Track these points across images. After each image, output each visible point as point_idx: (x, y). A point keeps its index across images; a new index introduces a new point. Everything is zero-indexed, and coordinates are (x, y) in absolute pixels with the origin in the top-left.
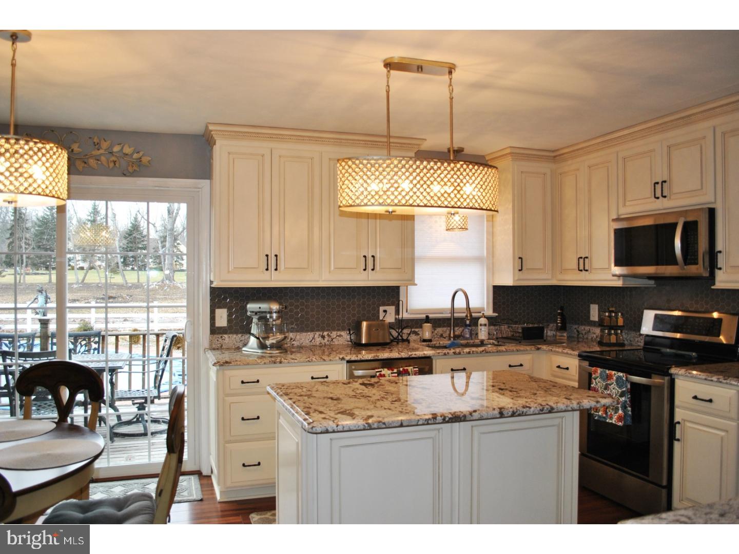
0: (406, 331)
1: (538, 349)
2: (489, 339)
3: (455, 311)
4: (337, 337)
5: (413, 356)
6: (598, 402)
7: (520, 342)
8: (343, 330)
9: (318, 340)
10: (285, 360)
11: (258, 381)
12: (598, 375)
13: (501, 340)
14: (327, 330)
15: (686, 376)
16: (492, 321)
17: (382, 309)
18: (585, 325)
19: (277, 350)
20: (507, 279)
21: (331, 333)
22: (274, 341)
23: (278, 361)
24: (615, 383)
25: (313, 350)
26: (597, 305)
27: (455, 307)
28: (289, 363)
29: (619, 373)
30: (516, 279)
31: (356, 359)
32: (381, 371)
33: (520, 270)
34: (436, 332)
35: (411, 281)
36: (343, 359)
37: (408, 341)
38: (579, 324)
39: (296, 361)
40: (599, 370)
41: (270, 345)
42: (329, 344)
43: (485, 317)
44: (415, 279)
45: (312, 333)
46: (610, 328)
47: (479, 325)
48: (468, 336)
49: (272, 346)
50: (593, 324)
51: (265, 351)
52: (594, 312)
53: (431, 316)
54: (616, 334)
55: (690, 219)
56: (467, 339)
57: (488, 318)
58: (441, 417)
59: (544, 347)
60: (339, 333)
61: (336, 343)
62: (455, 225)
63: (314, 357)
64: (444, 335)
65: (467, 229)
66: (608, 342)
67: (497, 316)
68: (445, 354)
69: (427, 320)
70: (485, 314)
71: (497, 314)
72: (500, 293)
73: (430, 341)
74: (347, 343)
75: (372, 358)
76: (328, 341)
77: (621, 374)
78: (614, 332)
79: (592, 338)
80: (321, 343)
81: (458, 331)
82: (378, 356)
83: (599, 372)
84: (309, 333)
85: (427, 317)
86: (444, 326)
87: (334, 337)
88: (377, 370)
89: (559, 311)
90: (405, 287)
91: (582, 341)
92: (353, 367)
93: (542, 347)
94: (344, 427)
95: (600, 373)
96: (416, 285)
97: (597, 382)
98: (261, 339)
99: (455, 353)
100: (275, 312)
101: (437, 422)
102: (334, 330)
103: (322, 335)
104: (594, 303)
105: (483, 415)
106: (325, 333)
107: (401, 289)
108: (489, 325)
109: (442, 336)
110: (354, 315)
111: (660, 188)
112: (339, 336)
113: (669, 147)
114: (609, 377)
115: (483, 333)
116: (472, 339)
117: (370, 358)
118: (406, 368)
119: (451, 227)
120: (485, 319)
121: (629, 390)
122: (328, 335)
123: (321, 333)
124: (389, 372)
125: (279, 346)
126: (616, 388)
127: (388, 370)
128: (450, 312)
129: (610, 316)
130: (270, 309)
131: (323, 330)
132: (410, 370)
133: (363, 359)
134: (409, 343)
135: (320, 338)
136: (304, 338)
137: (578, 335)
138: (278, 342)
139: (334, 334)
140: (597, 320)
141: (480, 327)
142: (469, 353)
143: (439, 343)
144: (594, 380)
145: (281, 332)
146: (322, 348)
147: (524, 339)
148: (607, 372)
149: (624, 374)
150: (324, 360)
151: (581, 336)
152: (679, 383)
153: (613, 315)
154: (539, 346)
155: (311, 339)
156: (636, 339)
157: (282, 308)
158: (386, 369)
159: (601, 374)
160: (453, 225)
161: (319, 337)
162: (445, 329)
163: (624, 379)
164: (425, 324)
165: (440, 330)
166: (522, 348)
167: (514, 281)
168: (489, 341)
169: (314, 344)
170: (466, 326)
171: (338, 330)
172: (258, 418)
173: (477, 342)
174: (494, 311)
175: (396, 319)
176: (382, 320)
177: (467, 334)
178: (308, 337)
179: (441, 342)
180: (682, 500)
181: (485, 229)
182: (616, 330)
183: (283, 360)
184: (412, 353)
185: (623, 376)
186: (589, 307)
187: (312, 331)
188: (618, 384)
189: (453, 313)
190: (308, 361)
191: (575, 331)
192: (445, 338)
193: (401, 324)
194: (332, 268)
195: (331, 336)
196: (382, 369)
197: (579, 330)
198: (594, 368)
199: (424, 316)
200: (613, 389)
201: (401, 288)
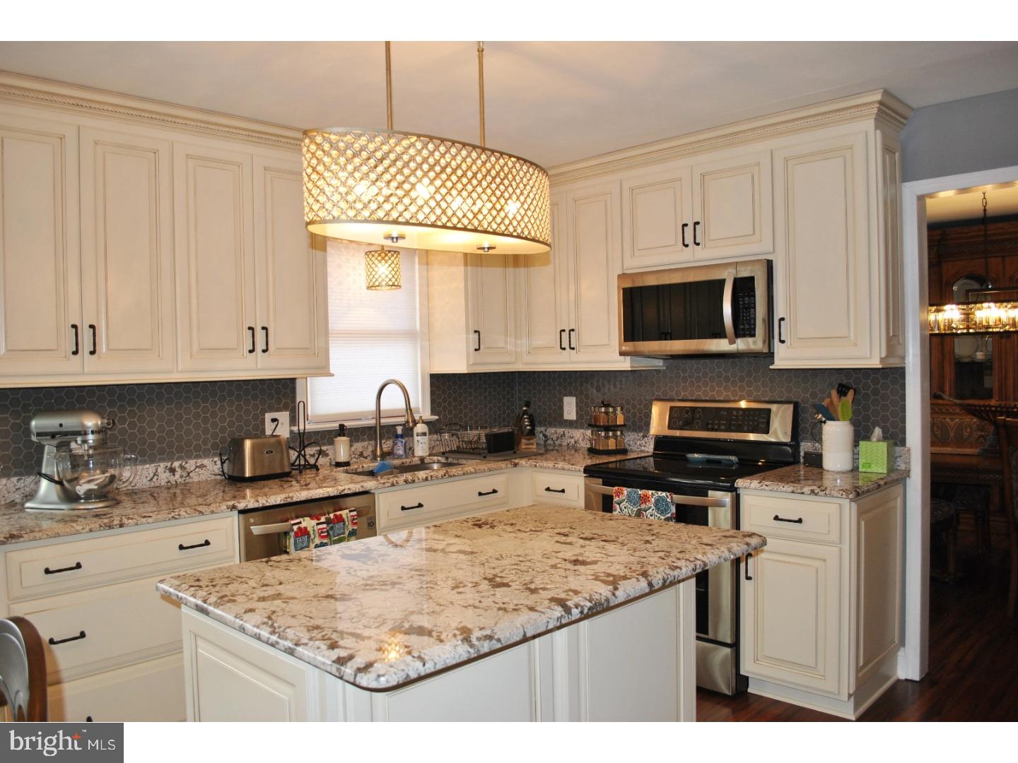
0: (310, 451)
1: (516, 465)
2: (430, 455)
3: (381, 416)
4: (197, 470)
5: (346, 492)
6: (748, 544)
7: (485, 457)
8: (206, 455)
9: (164, 477)
10: (130, 521)
11: (78, 566)
12: (624, 497)
13: (453, 457)
14: (178, 459)
15: (761, 490)
16: (433, 427)
17: (268, 416)
18: (555, 426)
19: (100, 502)
20: (457, 364)
21: (186, 463)
22: (93, 486)
23: (115, 522)
24: (653, 507)
25: (155, 495)
26: (575, 398)
27: (381, 408)
28: (137, 524)
29: (660, 493)
30: (471, 363)
31: (256, 505)
32: (300, 523)
33: (476, 350)
34: (353, 449)
35: (323, 370)
36: (234, 507)
37: (315, 467)
38: (545, 425)
39: (150, 520)
40: (626, 491)
41: (85, 493)
42: (183, 482)
43: (423, 422)
44: (331, 366)
45: (153, 465)
46: (607, 429)
47: (415, 435)
48: (401, 452)
49: (89, 496)
50: (570, 424)
51: (74, 506)
52: (570, 408)
53: (348, 424)
54: (615, 437)
55: (744, 273)
56: (400, 457)
57: (428, 423)
58: (577, 608)
59: (523, 462)
60: (199, 462)
61: (196, 479)
62: (383, 280)
63: (183, 509)
64: (365, 454)
65: (400, 286)
66: (606, 448)
67: (437, 420)
68: (393, 485)
69: (342, 431)
70: (423, 418)
71: (436, 417)
72: (442, 385)
73: (347, 464)
74: (213, 477)
75: (282, 502)
76: (181, 477)
77: (664, 494)
78: (613, 434)
79: (568, 444)
80: (169, 482)
81: (387, 445)
82: (292, 498)
83: (625, 493)
84: (147, 466)
85: (342, 426)
86: (363, 440)
87: (192, 468)
88: (293, 522)
89: (524, 409)
90: (305, 380)
91: (552, 450)
92: (252, 521)
93: (520, 462)
94: (435, 664)
95: (627, 495)
96: (333, 375)
97: (623, 508)
98: (65, 483)
99: (406, 481)
100: (92, 432)
101: (573, 619)
102: (190, 457)
103: (171, 468)
104: (571, 395)
105: (630, 594)
106: (176, 464)
107: (298, 382)
108: (430, 434)
109: (361, 455)
110: (223, 430)
111: (691, 233)
112: (199, 467)
113: (703, 176)
114: (645, 499)
115: (421, 447)
116: (407, 457)
117: (278, 503)
118: (338, 513)
119: (377, 284)
120: (424, 425)
121: (674, 516)
122: (182, 467)
123: (169, 464)
124: (314, 522)
125: (105, 494)
126: (656, 513)
127: (312, 519)
128: (374, 416)
129: (607, 413)
130: (83, 425)
131: (171, 459)
132: (344, 516)
133: (268, 504)
134: (318, 469)
135: (168, 474)
136: (137, 475)
137: (545, 441)
138: (102, 486)
139: (191, 464)
140: (575, 419)
141: (416, 438)
142: (426, 479)
143: (363, 467)
144: (618, 506)
145: (104, 466)
146: (172, 491)
147: (490, 452)
148: (640, 492)
149: (668, 494)
150: (201, 512)
151: (550, 442)
152: (747, 500)
153: (611, 410)
154: (517, 461)
155: (152, 475)
156: (638, 443)
157: (108, 424)
158: (307, 519)
159: (629, 496)
160: (380, 280)
161: (165, 472)
162: (365, 443)
163: (669, 500)
164: (339, 438)
165: (359, 446)
166: (493, 465)
167: (468, 365)
168: (432, 457)
169: (157, 484)
170: (397, 436)
171: (198, 457)
172: (83, 635)
173: (416, 461)
174: (433, 413)
175: (291, 432)
176: (272, 436)
177: (399, 450)
178: (145, 473)
179: (365, 466)
180: (757, 660)
181: (417, 288)
182: (615, 431)
183: (125, 521)
184: (343, 488)
185: (667, 496)
186: (561, 401)
187: (152, 461)
188: (658, 509)
189: (380, 418)
190: (173, 517)
191: (541, 435)
192: (366, 458)
193: (302, 440)
194: (195, 348)
195: (185, 468)
196: (302, 519)
197: (548, 433)
198: (616, 488)
199: (336, 425)
200: (651, 516)
201: (297, 380)
